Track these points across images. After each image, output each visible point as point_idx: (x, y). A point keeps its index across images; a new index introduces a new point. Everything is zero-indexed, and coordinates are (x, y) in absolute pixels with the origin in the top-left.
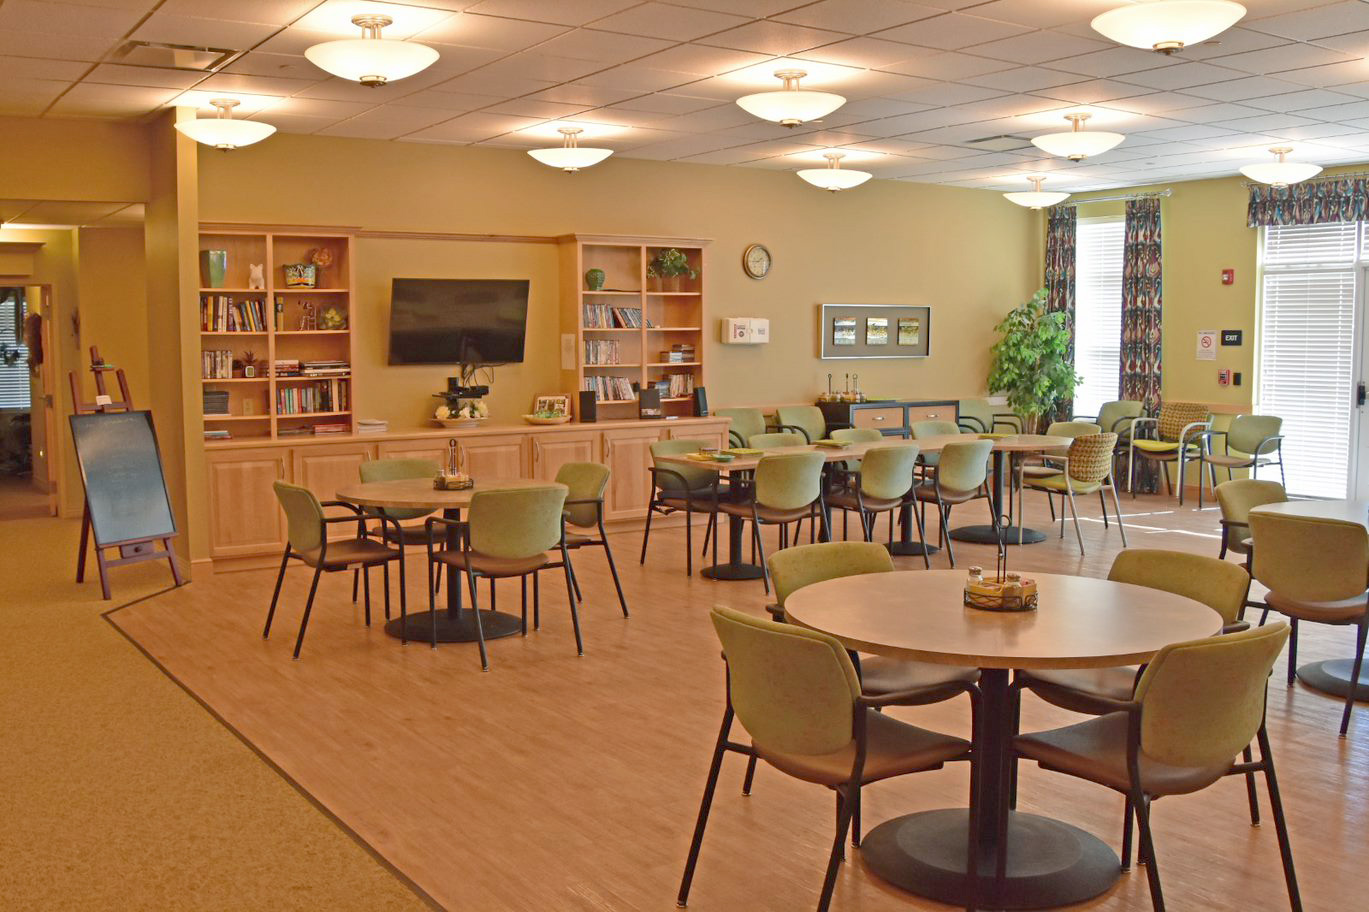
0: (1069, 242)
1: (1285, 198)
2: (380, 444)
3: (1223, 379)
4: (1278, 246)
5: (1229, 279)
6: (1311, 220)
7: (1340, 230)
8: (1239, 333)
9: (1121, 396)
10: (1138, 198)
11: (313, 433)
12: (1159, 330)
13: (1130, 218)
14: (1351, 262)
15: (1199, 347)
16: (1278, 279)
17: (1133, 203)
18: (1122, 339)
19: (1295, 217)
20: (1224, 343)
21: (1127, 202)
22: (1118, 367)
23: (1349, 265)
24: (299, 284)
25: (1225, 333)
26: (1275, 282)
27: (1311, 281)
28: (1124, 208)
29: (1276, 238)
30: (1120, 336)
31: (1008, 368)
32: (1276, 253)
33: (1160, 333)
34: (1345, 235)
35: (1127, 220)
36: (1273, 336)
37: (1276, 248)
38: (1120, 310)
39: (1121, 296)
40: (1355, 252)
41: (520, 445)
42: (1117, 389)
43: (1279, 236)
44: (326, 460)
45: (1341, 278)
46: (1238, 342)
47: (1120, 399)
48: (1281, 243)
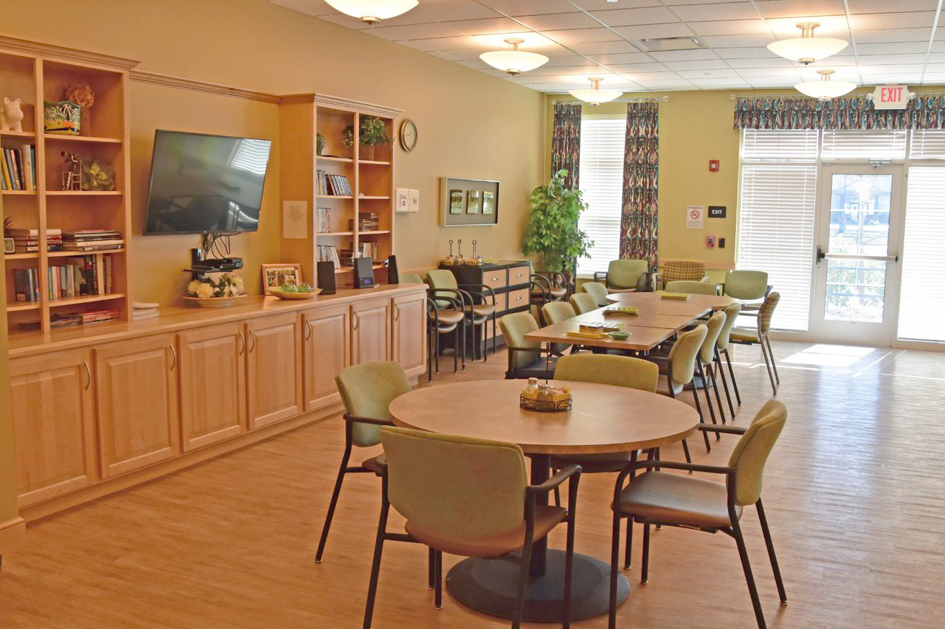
0: (575, 133)
1: (767, 109)
2: (180, 333)
3: (710, 243)
4: (755, 144)
5: (714, 166)
6: (790, 127)
7: (805, 135)
8: (724, 209)
9: (621, 256)
10: (640, 101)
11: (81, 323)
12: (656, 205)
13: (631, 117)
14: (814, 159)
15: (689, 219)
16: (754, 169)
17: (635, 105)
18: (623, 212)
19: (777, 123)
20: (710, 215)
21: (629, 104)
22: (619, 233)
23: (813, 161)
24: (66, 129)
25: (711, 208)
26: (752, 171)
27: (781, 171)
28: (626, 109)
29: (753, 138)
30: (621, 209)
31: (546, 234)
32: (753, 149)
33: (657, 207)
34: (809, 138)
35: (628, 118)
36: (750, 211)
37: (753, 146)
38: (622, 188)
39: (622, 178)
40: (817, 152)
41: (295, 324)
42: (618, 250)
43: (755, 137)
44: (130, 360)
45: (806, 170)
46: (723, 215)
47: (620, 258)
48: (757, 142)
